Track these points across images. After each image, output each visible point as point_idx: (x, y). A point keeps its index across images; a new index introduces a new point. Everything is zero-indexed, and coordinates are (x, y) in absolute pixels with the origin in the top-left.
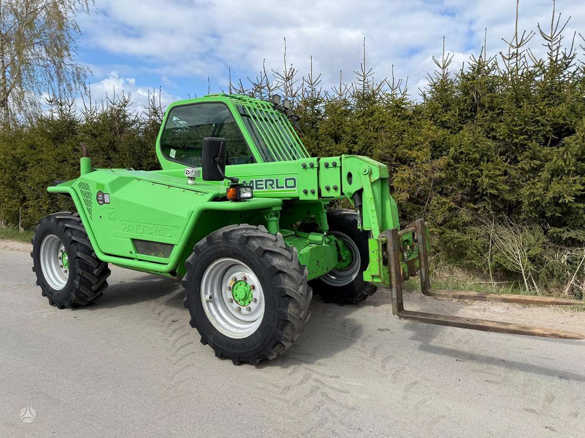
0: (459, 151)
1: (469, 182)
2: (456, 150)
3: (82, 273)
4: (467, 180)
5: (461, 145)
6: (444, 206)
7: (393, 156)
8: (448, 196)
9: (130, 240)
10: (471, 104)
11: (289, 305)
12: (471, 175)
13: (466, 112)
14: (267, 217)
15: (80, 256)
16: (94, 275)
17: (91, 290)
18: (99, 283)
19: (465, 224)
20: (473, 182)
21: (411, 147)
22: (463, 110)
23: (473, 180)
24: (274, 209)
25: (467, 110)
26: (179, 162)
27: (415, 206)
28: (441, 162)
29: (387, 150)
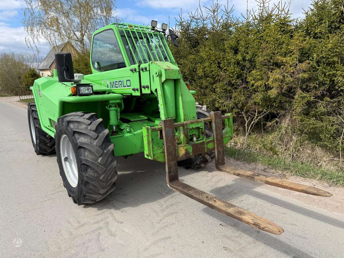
0: (321, 56)
1: (327, 81)
2: (318, 55)
3: (39, 136)
4: (325, 79)
5: (322, 51)
6: (304, 100)
7: (270, 62)
8: (310, 92)
9: (48, 119)
10: (340, 16)
11: (88, 170)
12: (329, 75)
13: (336, 23)
14: (108, 107)
15: (37, 127)
16: (47, 138)
17: (47, 146)
18: (52, 142)
19: (323, 114)
20: (330, 81)
21: (285, 55)
22: (333, 22)
23: (331, 79)
24: (111, 102)
25: (336, 22)
26: (98, 70)
27: (287, 99)
28: (304, 66)
29: (266, 58)
